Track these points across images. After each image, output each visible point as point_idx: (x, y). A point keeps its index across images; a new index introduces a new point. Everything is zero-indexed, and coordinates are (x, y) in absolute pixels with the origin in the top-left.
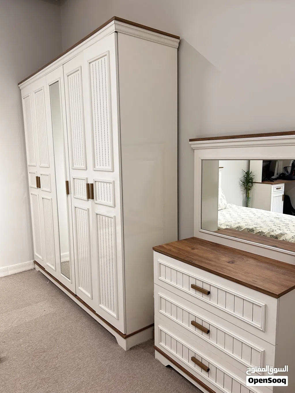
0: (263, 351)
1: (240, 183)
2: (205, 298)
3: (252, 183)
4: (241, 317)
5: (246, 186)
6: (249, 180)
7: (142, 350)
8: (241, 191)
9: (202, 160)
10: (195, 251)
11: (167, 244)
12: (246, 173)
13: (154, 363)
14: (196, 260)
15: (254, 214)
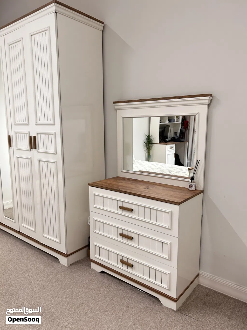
0: (170, 242)
1: (143, 144)
2: (130, 214)
3: (152, 144)
4: (155, 223)
5: (147, 147)
6: (150, 142)
7: (80, 265)
8: (144, 150)
9: (123, 118)
10: (120, 184)
11: (99, 181)
12: (148, 136)
13: (90, 272)
14: (122, 189)
15: (155, 166)
